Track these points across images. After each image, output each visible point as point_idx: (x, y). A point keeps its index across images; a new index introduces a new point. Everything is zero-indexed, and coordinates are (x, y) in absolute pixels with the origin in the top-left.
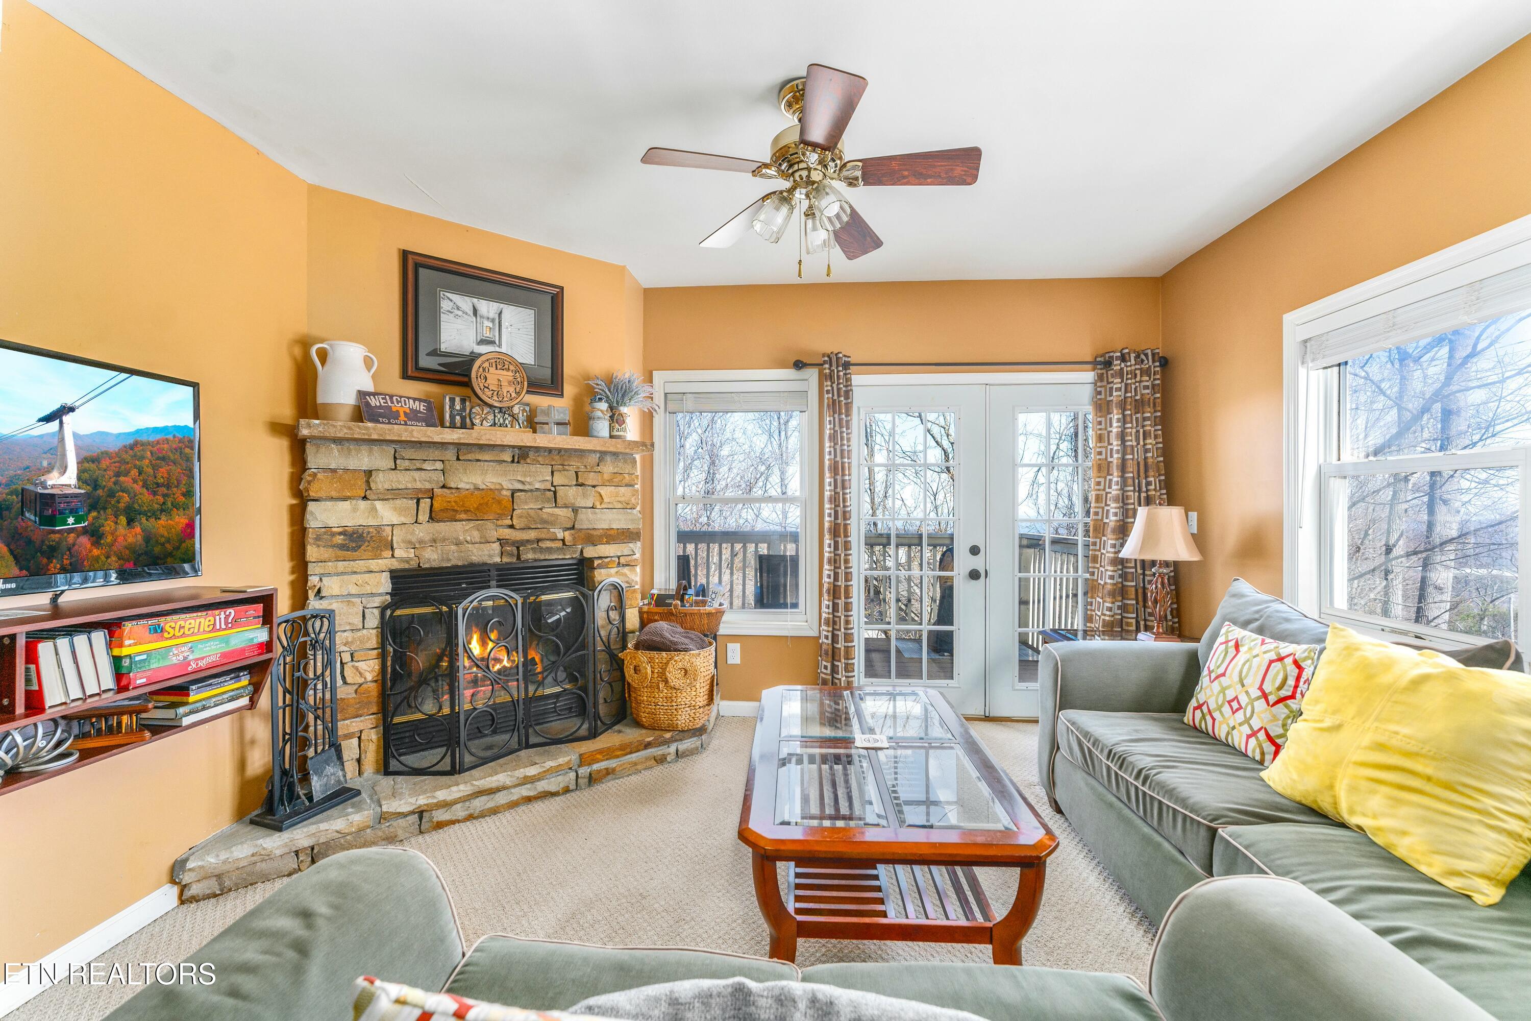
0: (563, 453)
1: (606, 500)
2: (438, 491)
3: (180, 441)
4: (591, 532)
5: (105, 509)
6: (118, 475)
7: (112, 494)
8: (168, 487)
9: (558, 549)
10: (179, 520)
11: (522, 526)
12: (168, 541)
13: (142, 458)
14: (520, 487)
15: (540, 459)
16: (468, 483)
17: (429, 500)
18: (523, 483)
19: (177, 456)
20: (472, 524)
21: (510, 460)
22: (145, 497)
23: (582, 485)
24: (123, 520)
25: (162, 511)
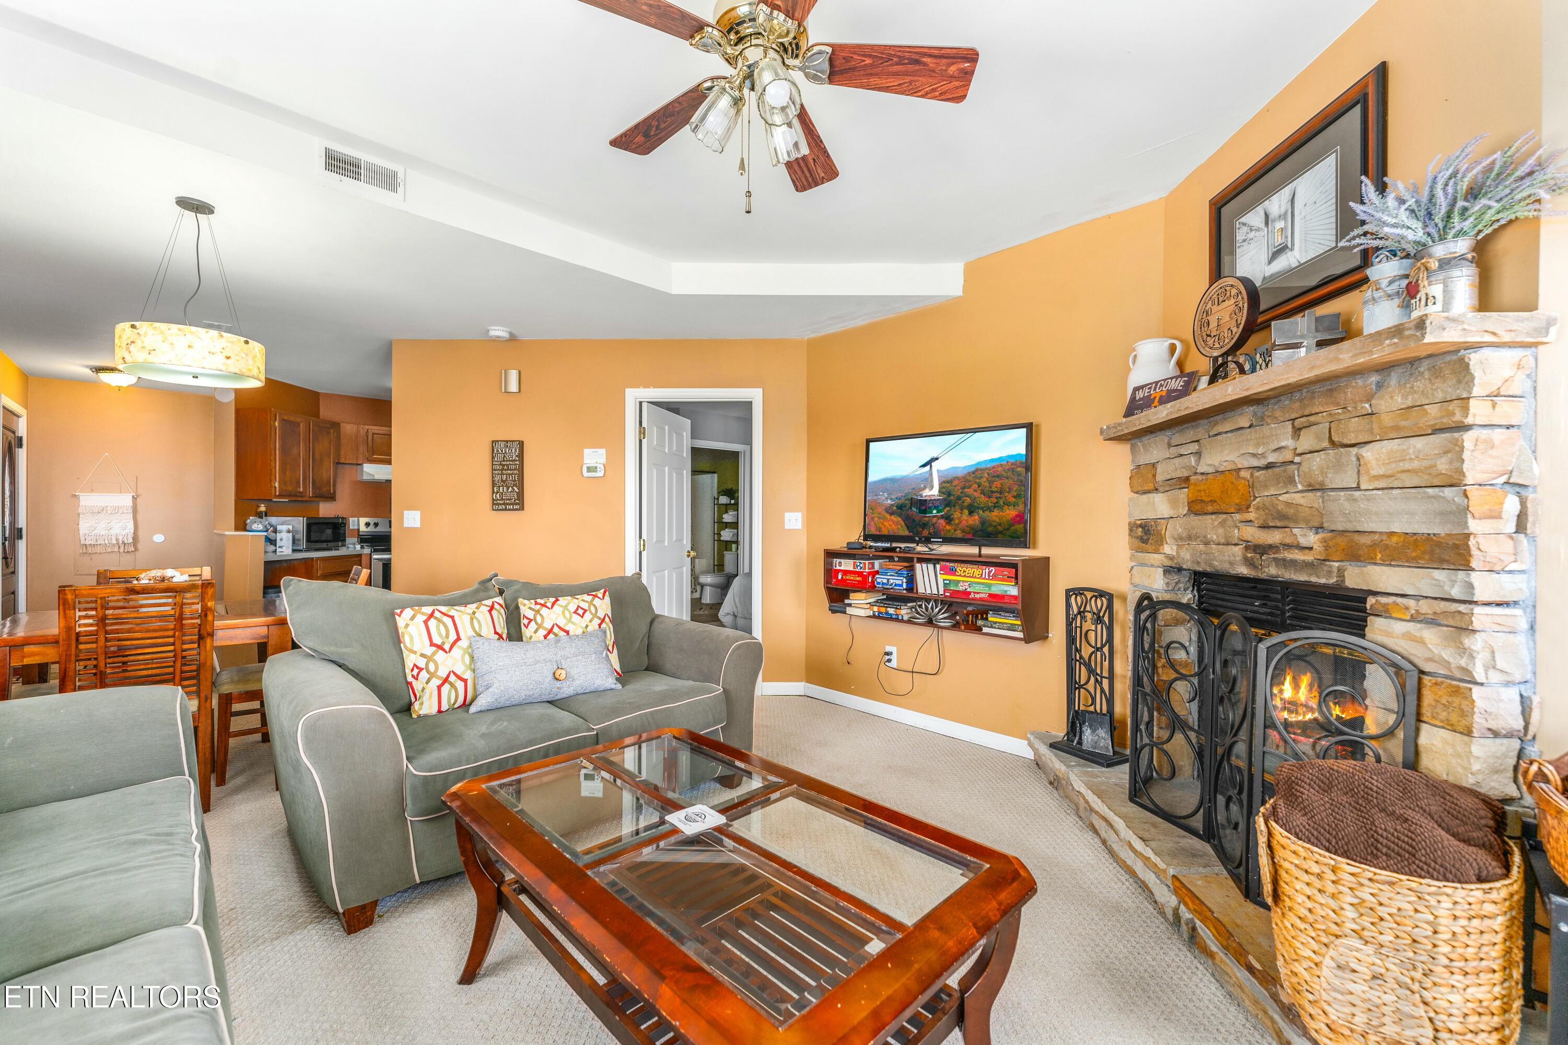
0: (1303, 394)
1: (1375, 472)
2: (1193, 478)
3: (1012, 464)
4: (1353, 537)
5: (954, 506)
6: (963, 488)
7: (959, 498)
8: (1001, 492)
9: (1305, 564)
10: (1011, 513)
11: (1263, 522)
12: (1000, 524)
13: (981, 478)
14: (1257, 462)
15: (1282, 412)
17: (1186, 490)
18: (1260, 455)
19: (1010, 473)
20: (1217, 519)
21: (1248, 424)
22: (983, 499)
23: (1340, 446)
24: (966, 512)
25: (995, 507)
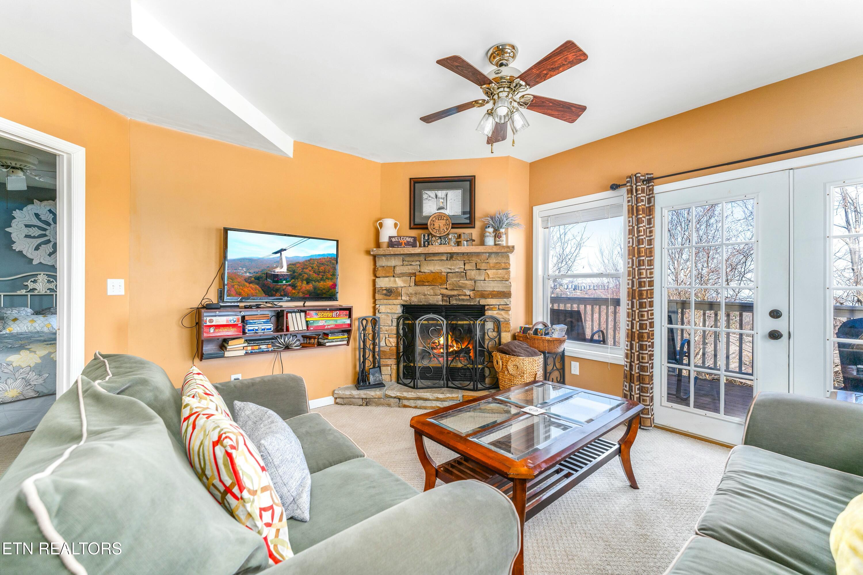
0: (469, 254)
1: (490, 277)
2: (418, 273)
3: (330, 258)
4: (483, 292)
5: (297, 279)
6: (303, 269)
7: (300, 274)
8: (324, 273)
9: (467, 300)
10: (330, 283)
11: (451, 288)
12: (324, 289)
13: (313, 264)
14: (450, 271)
15: (458, 258)
16: (428, 270)
17: (414, 277)
18: (450, 269)
19: (328, 263)
20: (430, 287)
21: (445, 259)
22: (314, 276)
23: (479, 269)
24: (305, 282)
25: (321, 280)
